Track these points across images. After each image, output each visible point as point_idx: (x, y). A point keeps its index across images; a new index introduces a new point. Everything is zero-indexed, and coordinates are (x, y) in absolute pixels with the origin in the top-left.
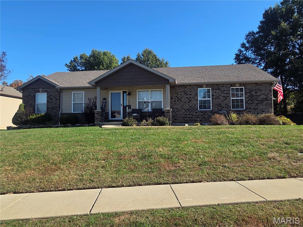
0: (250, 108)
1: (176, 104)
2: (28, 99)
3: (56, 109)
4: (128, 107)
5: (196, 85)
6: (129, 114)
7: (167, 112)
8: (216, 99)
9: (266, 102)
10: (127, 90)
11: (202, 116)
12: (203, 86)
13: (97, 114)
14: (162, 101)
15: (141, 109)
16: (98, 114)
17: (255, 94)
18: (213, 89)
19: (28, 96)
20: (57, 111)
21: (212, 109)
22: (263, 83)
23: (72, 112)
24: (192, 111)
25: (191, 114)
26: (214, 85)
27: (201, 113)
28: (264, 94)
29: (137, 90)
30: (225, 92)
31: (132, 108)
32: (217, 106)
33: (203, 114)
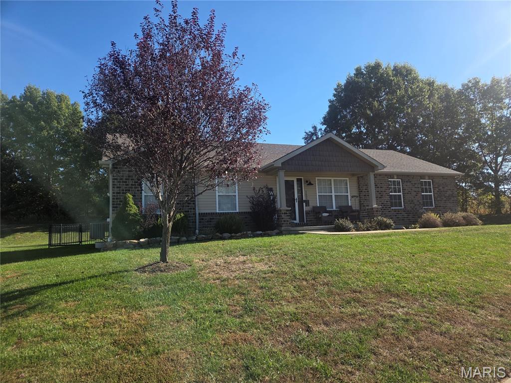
0: (440, 206)
1: (366, 200)
2: (127, 185)
3: (189, 206)
4: (306, 204)
5: (386, 175)
6: (309, 214)
7: (377, 211)
8: (408, 193)
9: (452, 199)
10: (302, 178)
11: (396, 216)
12: (394, 177)
13: (285, 213)
14: (348, 195)
15: (325, 207)
16: (287, 213)
17: (442, 190)
18: (404, 182)
19: (126, 179)
20: (191, 209)
21: (405, 207)
22: (448, 177)
23: (218, 212)
24: (385, 210)
25: (385, 214)
26: (405, 176)
27: (395, 212)
28: (450, 190)
29: (317, 178)
30: (416, 186)
31: (312, 204)
32: (410, 203)
33: (397, 214)
